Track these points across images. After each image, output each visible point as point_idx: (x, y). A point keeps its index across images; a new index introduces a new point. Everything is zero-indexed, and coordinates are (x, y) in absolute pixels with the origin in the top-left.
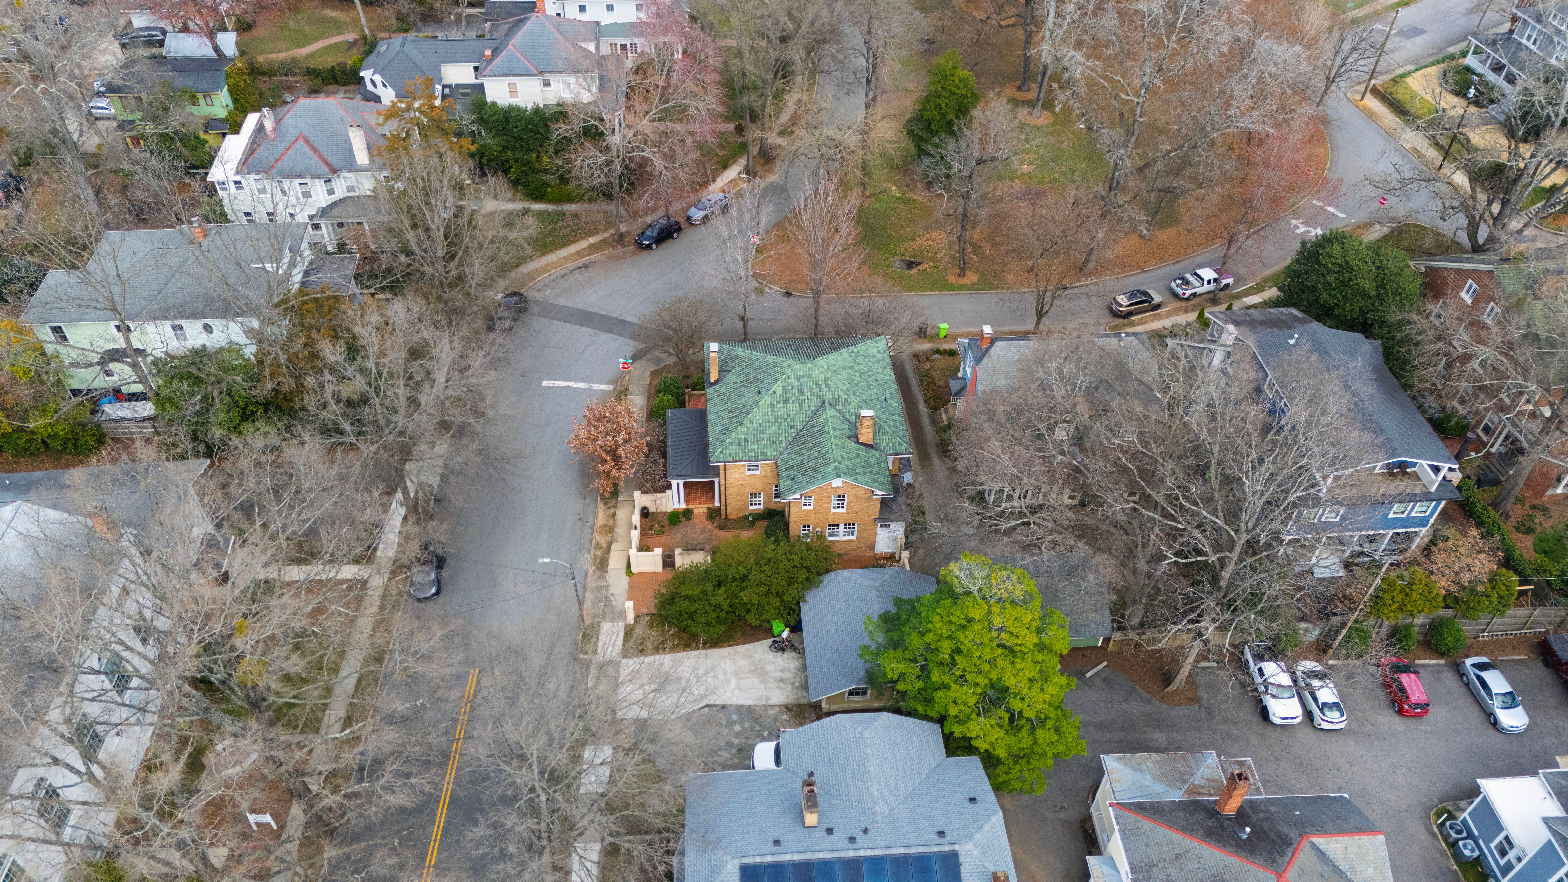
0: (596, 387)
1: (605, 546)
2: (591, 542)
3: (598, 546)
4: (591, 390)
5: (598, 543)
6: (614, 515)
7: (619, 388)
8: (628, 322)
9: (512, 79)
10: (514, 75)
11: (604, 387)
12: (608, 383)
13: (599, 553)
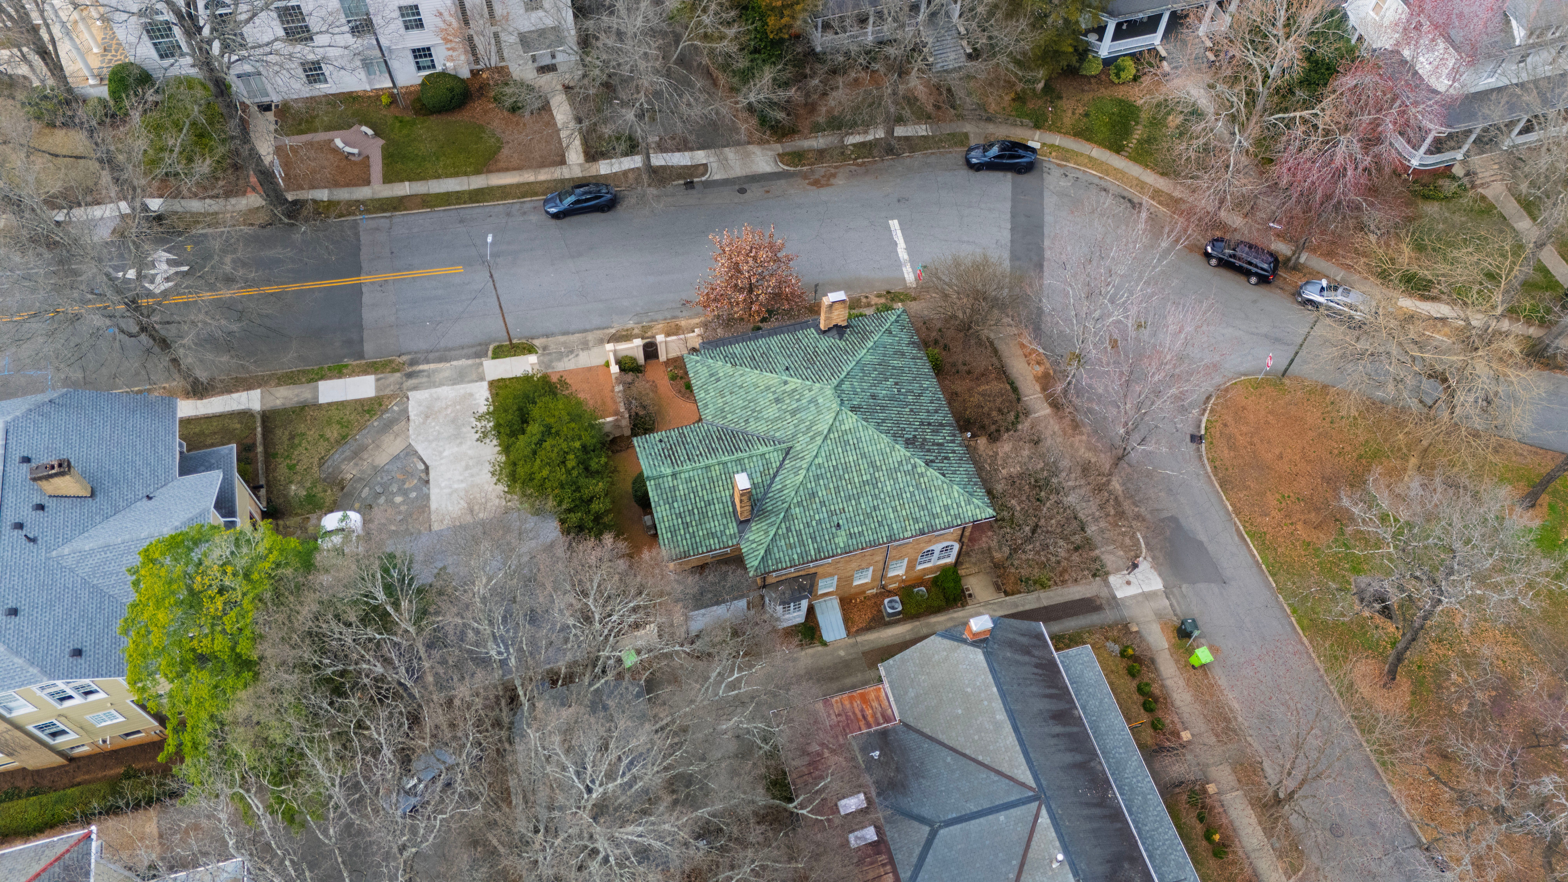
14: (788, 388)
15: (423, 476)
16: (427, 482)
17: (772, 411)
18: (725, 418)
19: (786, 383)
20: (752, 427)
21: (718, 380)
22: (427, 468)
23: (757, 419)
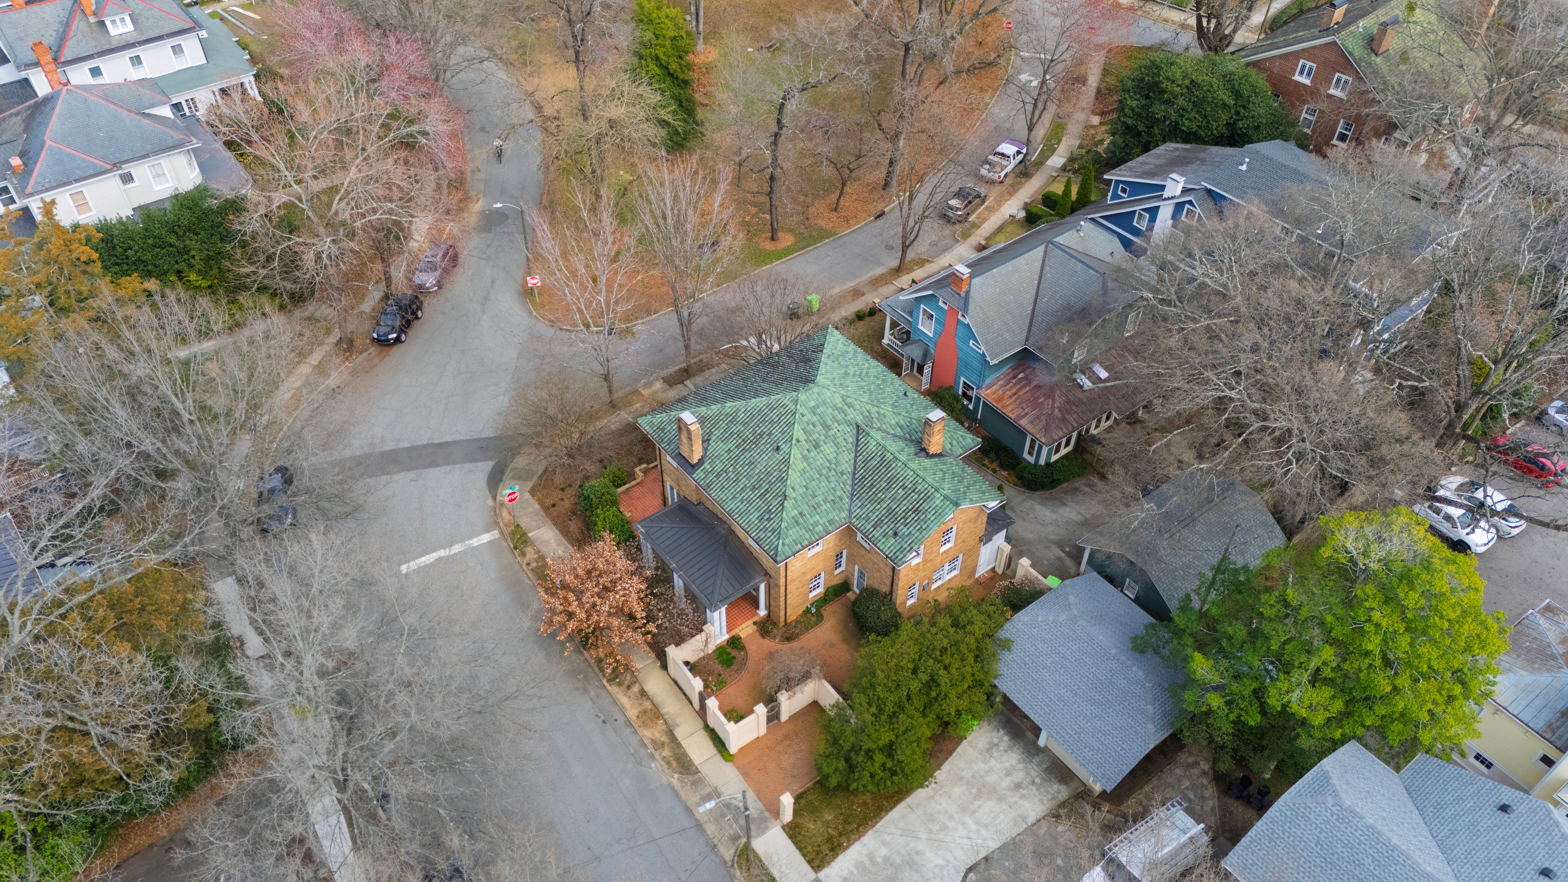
0: (475, 542)
1: (664, 739)
2: (645, 746)
3: (658, 745)
4: (473, 549)
5: (653, 742)
6: (643, 693)
7: (507, 531)
8: (448, 444)
9: (75, 187)
10: (77, 181)
11: (486, 538)
12: (487, 530)
13: (666, 753)
14: (802, 437)
15: (981, 868)
16: (986, 859)
17: (828, 450)
18: (841, 498)
19: (798, 441)
20: (847, 466)
21: (801, 514)
22: (970, 870)
23: (838, 463)
